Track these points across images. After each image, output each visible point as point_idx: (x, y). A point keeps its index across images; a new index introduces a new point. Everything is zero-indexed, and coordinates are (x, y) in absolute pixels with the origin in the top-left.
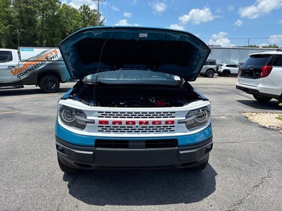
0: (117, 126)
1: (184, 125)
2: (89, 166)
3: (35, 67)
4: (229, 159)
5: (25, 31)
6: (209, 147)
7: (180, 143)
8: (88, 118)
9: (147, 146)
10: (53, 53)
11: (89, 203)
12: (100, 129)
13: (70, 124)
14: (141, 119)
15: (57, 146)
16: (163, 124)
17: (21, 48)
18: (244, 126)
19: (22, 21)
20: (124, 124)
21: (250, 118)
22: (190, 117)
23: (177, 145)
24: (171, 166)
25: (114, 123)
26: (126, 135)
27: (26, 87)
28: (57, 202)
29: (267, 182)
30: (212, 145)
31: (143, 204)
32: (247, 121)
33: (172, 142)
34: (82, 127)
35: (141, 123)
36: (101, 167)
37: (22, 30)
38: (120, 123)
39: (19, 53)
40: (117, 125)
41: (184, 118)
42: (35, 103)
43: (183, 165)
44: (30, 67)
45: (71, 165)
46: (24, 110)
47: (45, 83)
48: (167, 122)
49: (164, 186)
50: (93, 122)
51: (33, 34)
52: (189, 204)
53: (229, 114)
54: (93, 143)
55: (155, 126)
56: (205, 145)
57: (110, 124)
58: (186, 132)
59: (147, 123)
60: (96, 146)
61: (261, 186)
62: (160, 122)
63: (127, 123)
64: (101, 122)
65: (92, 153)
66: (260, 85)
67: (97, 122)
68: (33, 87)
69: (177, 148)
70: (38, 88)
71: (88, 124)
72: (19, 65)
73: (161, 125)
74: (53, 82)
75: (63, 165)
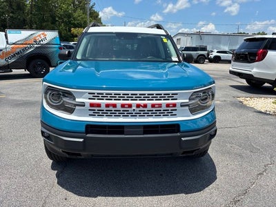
0: (111, 110)
1: (187, 108)
2: (80, 155)
3: (23, 50)
4: (229, 145)
5: (14, 16)
6: (213, 133)
7: (182, 129)
8: (77, 100)
9: (145, 133)
10: (42, 36)
11: (79, 194)
12: (91, 113)
13: (57, 108)
14: (138, 102)
15: (43, 132)
16: (164, 107)
17: (8, 31)
18: (240, 111)
19: (11, 6)
20: (119, 108)
21: (245, 103)
22: (193, 99)
23: (178, 131)
24: (171, 154)
25: (107, 106)
26: (121, 120)
27: (15, 72)
28: (44, 194)
29: (271, 169)
30: (216, 131)
31: (139, 196)
32: (242, 106)
33: (174, 127)
34: (71, 111)
35: (138, 106)
36: (92, 155)
37: (11, 15)
38: (115, 106)
39: (6, 36)
40: (111, 108)
41: (188, 101)
42: (24, 88)
43: (184, 153)
44: (18, 50)
45: (59, 153)
46: (12, 95)
47: (34, 67)
48: (168, 105)
49: (161, 175)
50: (83, 105)
51: (22, 19)
52: (190, 195)
53: (224, 99)
54: (83, 129)
55: (154, 109)
56: (209, 131)
57: (103, 107)
58: (189, 116)
59: (145, 106)
60: (87, 132)
61: (265, 174)
62: (160, 105)
63: (123, 106)
64: (92, 105)
65: (81, 140)
66: (255, 69)
67: (87, 106)
68: (22, 71)
69: (179, 134)
70: (27, 72)
71: (77, 107)
72: (6, 48)
73: (162, 109)
74: (42, 66)
75: (50, 154)
